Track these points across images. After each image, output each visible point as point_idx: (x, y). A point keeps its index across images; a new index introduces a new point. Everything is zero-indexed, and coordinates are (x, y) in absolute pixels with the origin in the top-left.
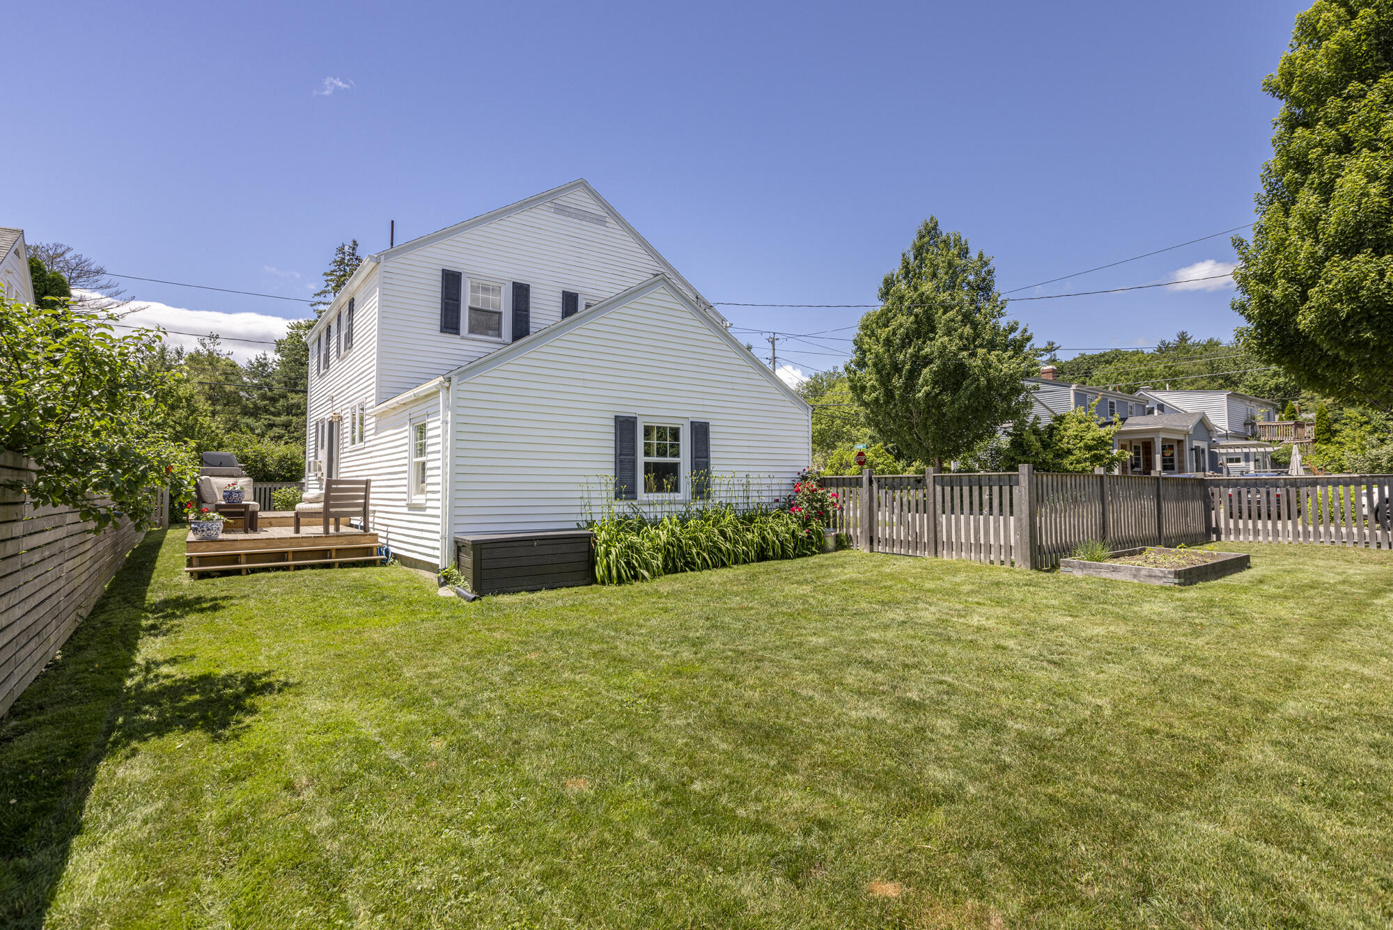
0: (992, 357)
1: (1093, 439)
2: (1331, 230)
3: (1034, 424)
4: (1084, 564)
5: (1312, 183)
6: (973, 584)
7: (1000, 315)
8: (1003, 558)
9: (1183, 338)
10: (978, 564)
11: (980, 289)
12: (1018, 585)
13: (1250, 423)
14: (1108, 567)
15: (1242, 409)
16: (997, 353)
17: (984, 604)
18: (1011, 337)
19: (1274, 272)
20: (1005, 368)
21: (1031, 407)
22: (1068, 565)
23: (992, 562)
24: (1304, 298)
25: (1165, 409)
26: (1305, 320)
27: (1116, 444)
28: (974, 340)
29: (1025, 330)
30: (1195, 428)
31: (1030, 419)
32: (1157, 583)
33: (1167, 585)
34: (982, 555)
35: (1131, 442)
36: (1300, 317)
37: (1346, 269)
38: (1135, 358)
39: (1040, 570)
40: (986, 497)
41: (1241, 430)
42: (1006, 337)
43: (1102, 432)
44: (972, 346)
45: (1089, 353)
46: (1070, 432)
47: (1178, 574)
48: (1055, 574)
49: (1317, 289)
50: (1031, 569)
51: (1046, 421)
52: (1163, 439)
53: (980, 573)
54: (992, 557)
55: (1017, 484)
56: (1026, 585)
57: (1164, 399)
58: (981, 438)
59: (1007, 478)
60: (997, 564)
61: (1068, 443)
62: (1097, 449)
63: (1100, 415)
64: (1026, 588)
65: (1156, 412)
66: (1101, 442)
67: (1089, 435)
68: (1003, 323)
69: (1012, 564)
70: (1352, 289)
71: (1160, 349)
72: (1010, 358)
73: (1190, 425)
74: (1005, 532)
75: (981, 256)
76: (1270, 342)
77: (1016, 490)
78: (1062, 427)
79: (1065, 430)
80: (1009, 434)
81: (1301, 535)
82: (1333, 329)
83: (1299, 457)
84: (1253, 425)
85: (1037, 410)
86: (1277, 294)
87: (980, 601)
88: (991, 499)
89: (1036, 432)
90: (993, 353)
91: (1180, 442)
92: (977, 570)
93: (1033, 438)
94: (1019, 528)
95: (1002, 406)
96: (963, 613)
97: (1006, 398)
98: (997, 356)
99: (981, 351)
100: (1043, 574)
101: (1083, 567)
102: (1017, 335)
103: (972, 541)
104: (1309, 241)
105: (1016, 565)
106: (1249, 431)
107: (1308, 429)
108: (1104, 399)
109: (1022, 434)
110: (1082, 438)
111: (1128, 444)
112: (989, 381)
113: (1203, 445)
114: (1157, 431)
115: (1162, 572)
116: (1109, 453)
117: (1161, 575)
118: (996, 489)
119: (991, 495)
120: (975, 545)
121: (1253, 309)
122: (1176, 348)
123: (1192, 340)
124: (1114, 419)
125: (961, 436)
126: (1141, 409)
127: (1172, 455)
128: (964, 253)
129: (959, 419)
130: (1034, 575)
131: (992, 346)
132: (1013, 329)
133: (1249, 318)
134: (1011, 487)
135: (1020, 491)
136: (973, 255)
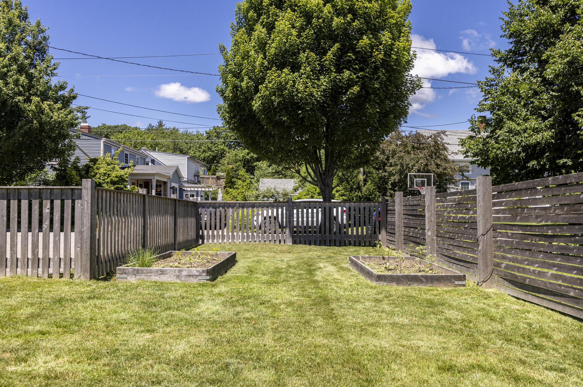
0: (45, 106)
1: (116, 177)
2: (273, 51)
3: (74, 163)
4: (138, 270)
5: (263, 22)
6: (32, 305)
7: (53, 75)
8: (62, 270)
9: (161, 124)
10: (35, 280)
11: (37, 50)
12: (82, 300)
13: (197, 175)
14: (157, 271)
15: (195, 166)
16: (49, 103)
17: (49, 333)
18: (60, 93)
19: (241, 72)
20: (55, 116)
21: (74, 150)
22: (124, 272)
23: (50, 276)
24: (257, 90)
25: (155, 162)
26: (256, 104)
27: (129, 182)
28: (29, 90)
29: (72, 90)
30: (173, 175)
31: (72, 159)
32: (194, 281)
33: (201, 282)
34: (40, 270)
35: (138, 181)
36: (254, 102)
37: (279, 76)
38: (136, 132)
39: (98, 279)
40: (46, 211)
41: (193, 179)
42: (57, 93)
43: (122, 172)
44: (27, 94)
45: (108, 124)
46: (102, 171)
47: (208, 272)
48: (112, 282)
49: (264, 85)
50: (91, 279)
51: (84, 162)
52: (157, 180)
53: (39, 290)
54: (51, 271)
55: (80, 198)
56: (90, 298)
57: (155, 156)
58: (31, 170)
59: (69, 192)
60: (56, 277)
61: (99, 178)
62: (119, 184)
63: (121, 161)
64: (91, 302)
65: (150, 164)
66: (121, 180)
67: (114, 174)
68: (54, 82)
69: (72, 276)
70: (281, 88)
71: (148, 129)
72: (59, 109)
73: (171, 173)
74: (65, 245)
75: (38, 25)
76: (234, 117)
77: (78, 203)
78: (95, 167)
79: (98, 169)
80: (55, 169)
81: (246, 238)
82: (269, 112)
83: (221, 195)
84: (198, 176)
85: (77, 153)
86: (244, 84)
87: (44, 328)
88: (52, 213)
89: (76, 168)
90: (45, 102)
91: (165, 183)
92: (35, 286)
93: (74, 172)
94: (80, 242)
95: (50, 145)
96: (22, 354)
97: (55, 140)
98: (49, 105)
99: (35, 99)
100: (102, 284)
101: (136, 273)
102: (65, 93)
103: (30, 256)
104: (261, 56)
105: (76, 276)
106: (197, 179)
107: (222, 180)
108: (122, 152)
109: (65, 170)
110: (109, 176)
111: (136, 182)
112: (41, 124)
113: (176, 185)
114: (153, 175)
115: (198, 271)
116: (126, 187)
117: (197, 274)
118: (57, 203)
119: (52, 209)
120: (33, 260)
121: (228, 93)
122: (157, 130)
123: (165, 126)
124: (130, 164)
125: (15, 168)
126: (143, 161)
127: (161, 191)
128: (24, 17)
129: (13, 153)
130: (94, 285)
131: (44, 96)
132: (62, 88)
133: (225, 98)
134: (73, 202)
135: (82, 205)
136: (32, 21)
